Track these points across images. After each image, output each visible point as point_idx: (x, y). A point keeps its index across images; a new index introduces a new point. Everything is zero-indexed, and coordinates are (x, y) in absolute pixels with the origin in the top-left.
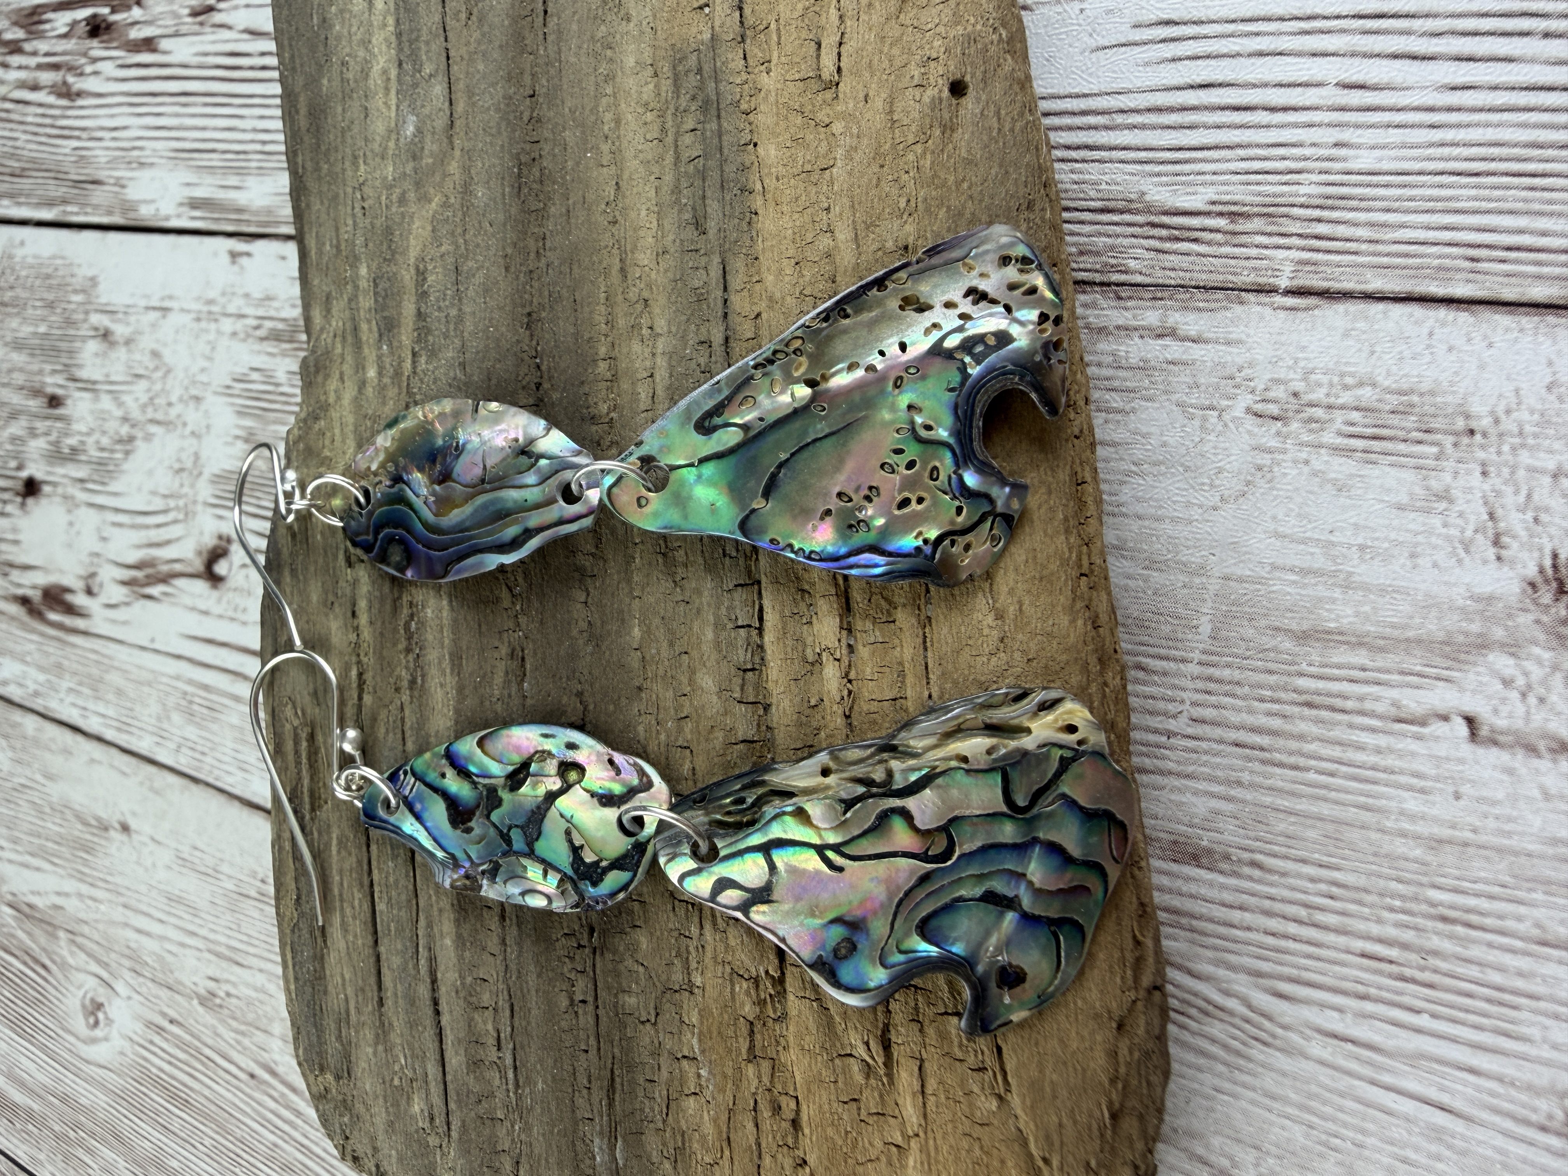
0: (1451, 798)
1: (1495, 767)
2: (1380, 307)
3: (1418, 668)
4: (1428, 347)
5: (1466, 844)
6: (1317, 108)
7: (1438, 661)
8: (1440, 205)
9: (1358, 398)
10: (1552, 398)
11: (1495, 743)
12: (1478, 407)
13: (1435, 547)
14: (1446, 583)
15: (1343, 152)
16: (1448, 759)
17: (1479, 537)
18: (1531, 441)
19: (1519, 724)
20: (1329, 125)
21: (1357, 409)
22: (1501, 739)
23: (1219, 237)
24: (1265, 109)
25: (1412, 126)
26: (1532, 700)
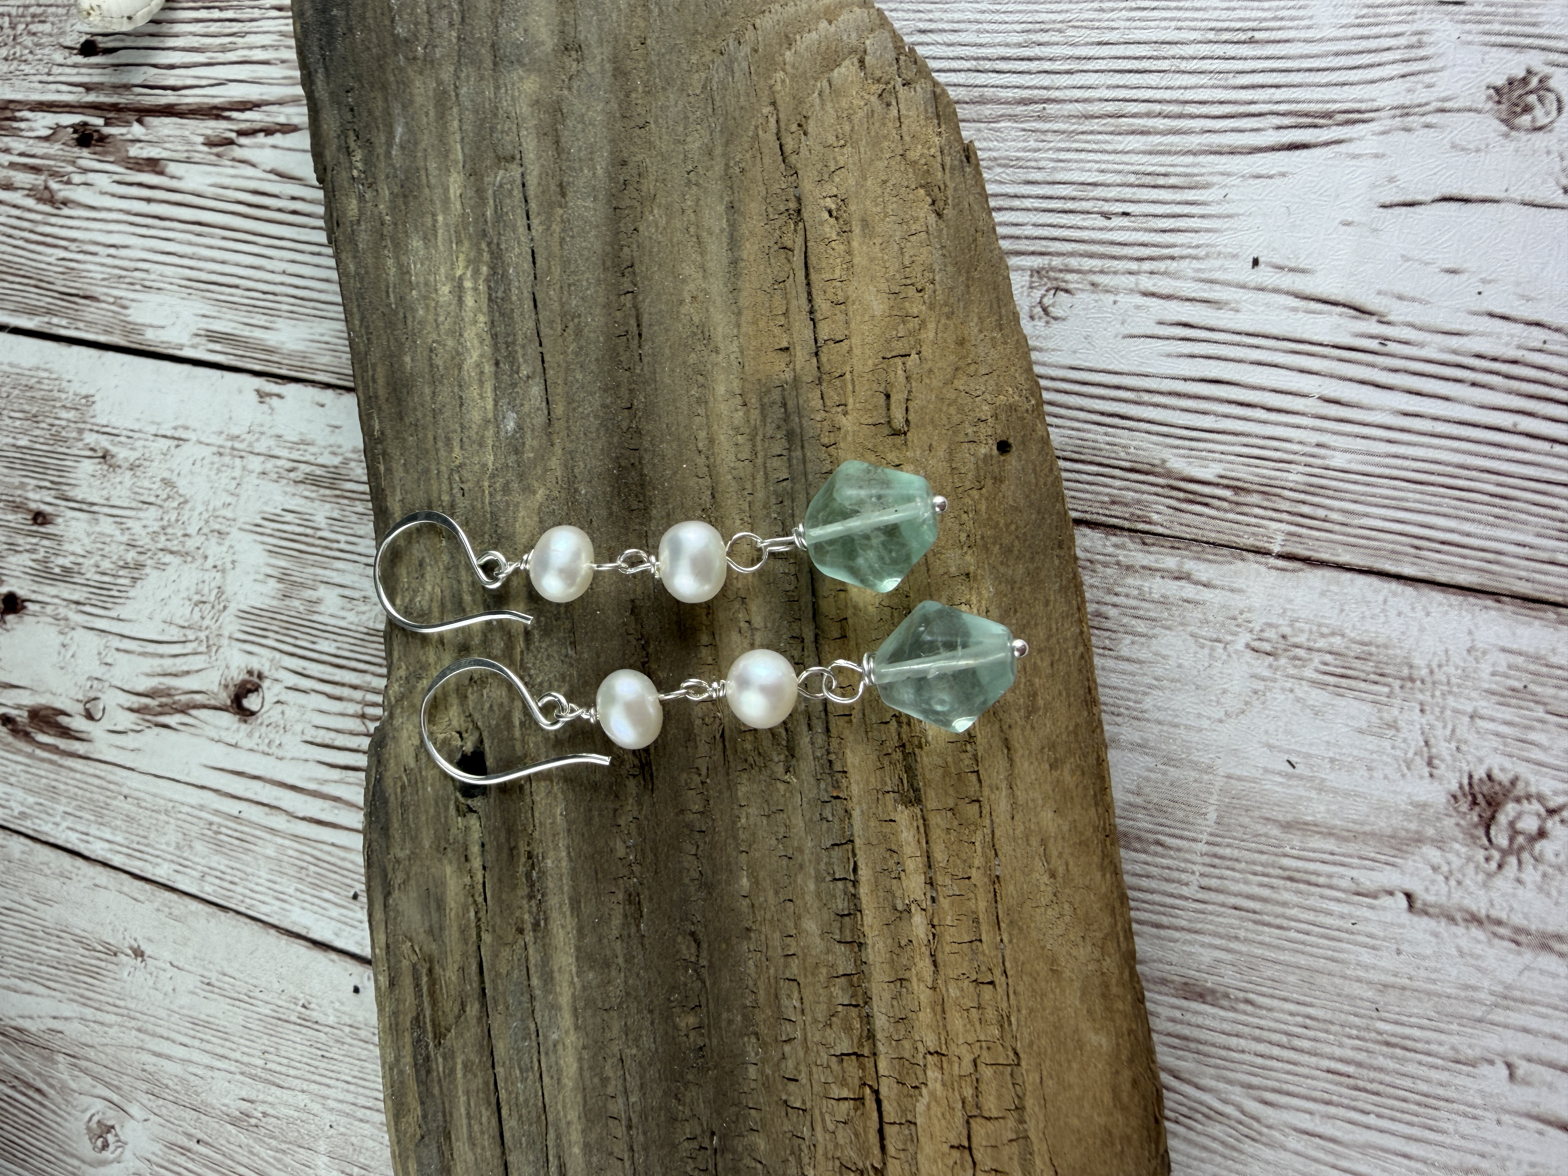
0: (1394, 954)
1: (1425, 931)
2: (1349, 575)
3: (1372, 855)
4: (1383, 610)
5: (1404, 988)
6: (1303, 414)
7: (1386, 850)
8: (1394, 503)
9: (1331, 644)
10: (1471, 659)
11: (1426, 913)
12: (1417, 661)
13: (1386, 764)
14: (1394, 792)
15: (1322, 451)
16: (1392, 924)
17: (1418, 758)
18: (1455, 689)
19: (1443, 900)
20: (1313, 429)
21: (1330, 653)
22: (1431, 910)
23: (1225, 505)
24: (1263, 408)
25: (1374, 439)
26: (1453, 883)
